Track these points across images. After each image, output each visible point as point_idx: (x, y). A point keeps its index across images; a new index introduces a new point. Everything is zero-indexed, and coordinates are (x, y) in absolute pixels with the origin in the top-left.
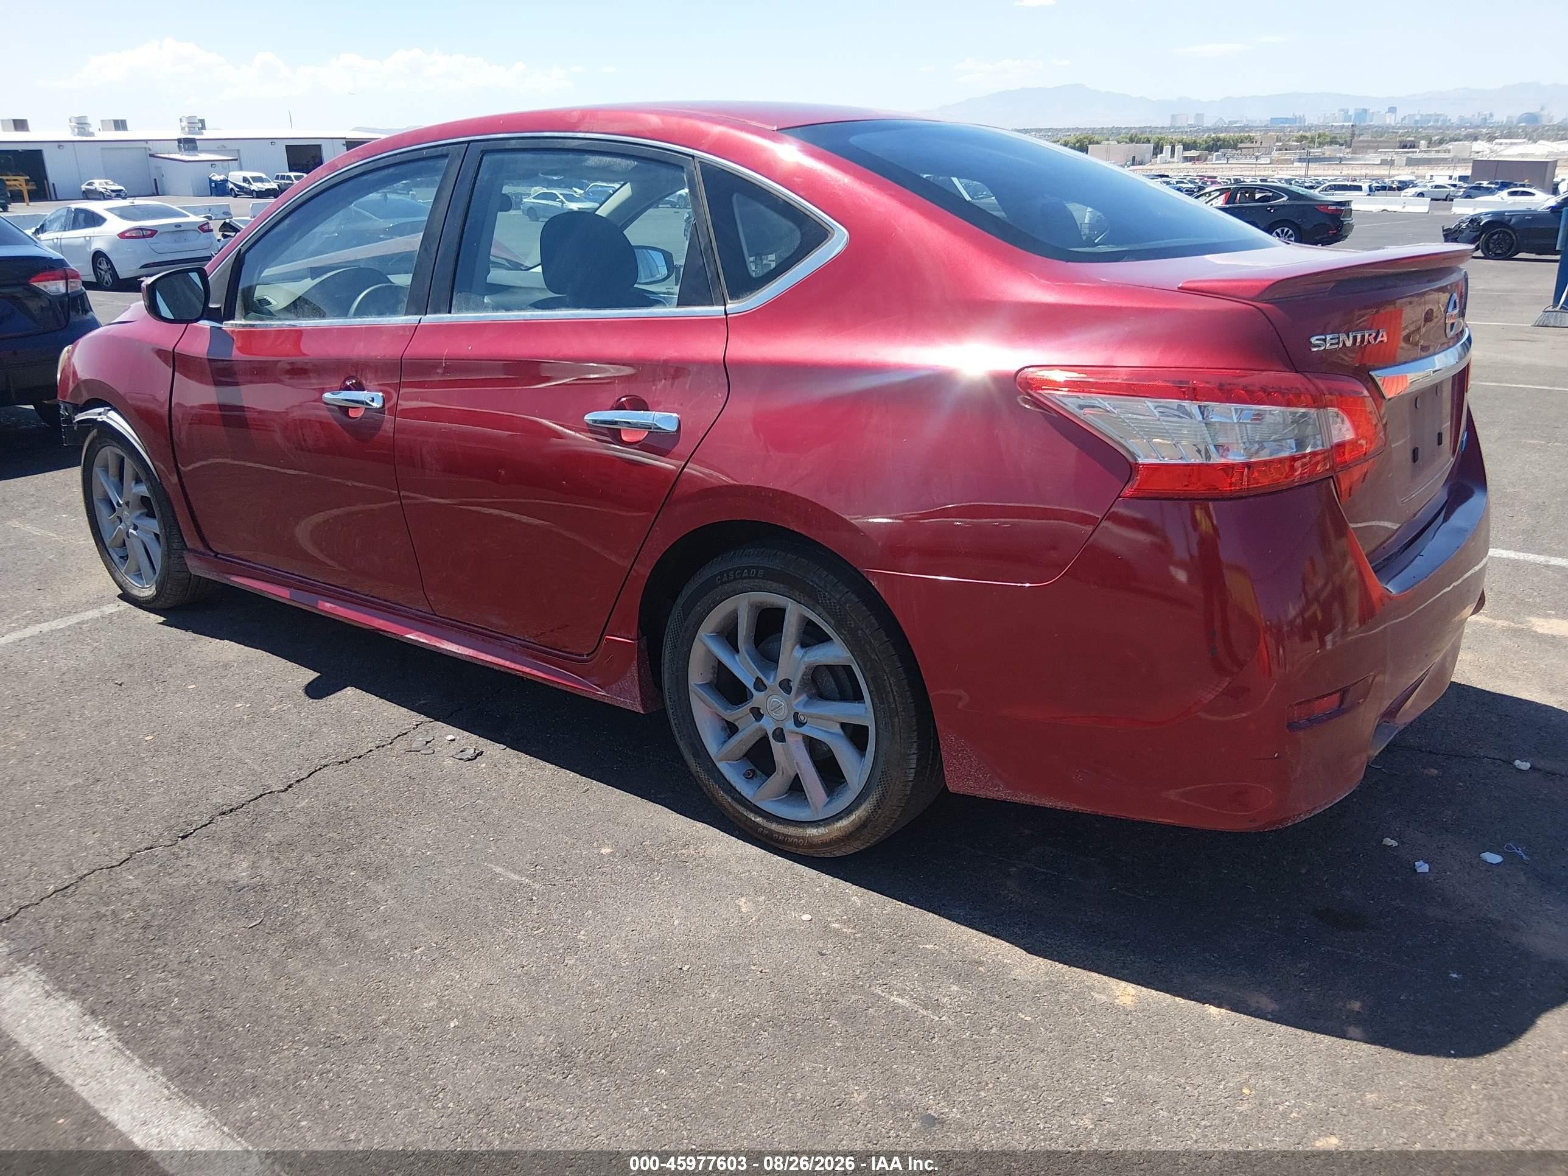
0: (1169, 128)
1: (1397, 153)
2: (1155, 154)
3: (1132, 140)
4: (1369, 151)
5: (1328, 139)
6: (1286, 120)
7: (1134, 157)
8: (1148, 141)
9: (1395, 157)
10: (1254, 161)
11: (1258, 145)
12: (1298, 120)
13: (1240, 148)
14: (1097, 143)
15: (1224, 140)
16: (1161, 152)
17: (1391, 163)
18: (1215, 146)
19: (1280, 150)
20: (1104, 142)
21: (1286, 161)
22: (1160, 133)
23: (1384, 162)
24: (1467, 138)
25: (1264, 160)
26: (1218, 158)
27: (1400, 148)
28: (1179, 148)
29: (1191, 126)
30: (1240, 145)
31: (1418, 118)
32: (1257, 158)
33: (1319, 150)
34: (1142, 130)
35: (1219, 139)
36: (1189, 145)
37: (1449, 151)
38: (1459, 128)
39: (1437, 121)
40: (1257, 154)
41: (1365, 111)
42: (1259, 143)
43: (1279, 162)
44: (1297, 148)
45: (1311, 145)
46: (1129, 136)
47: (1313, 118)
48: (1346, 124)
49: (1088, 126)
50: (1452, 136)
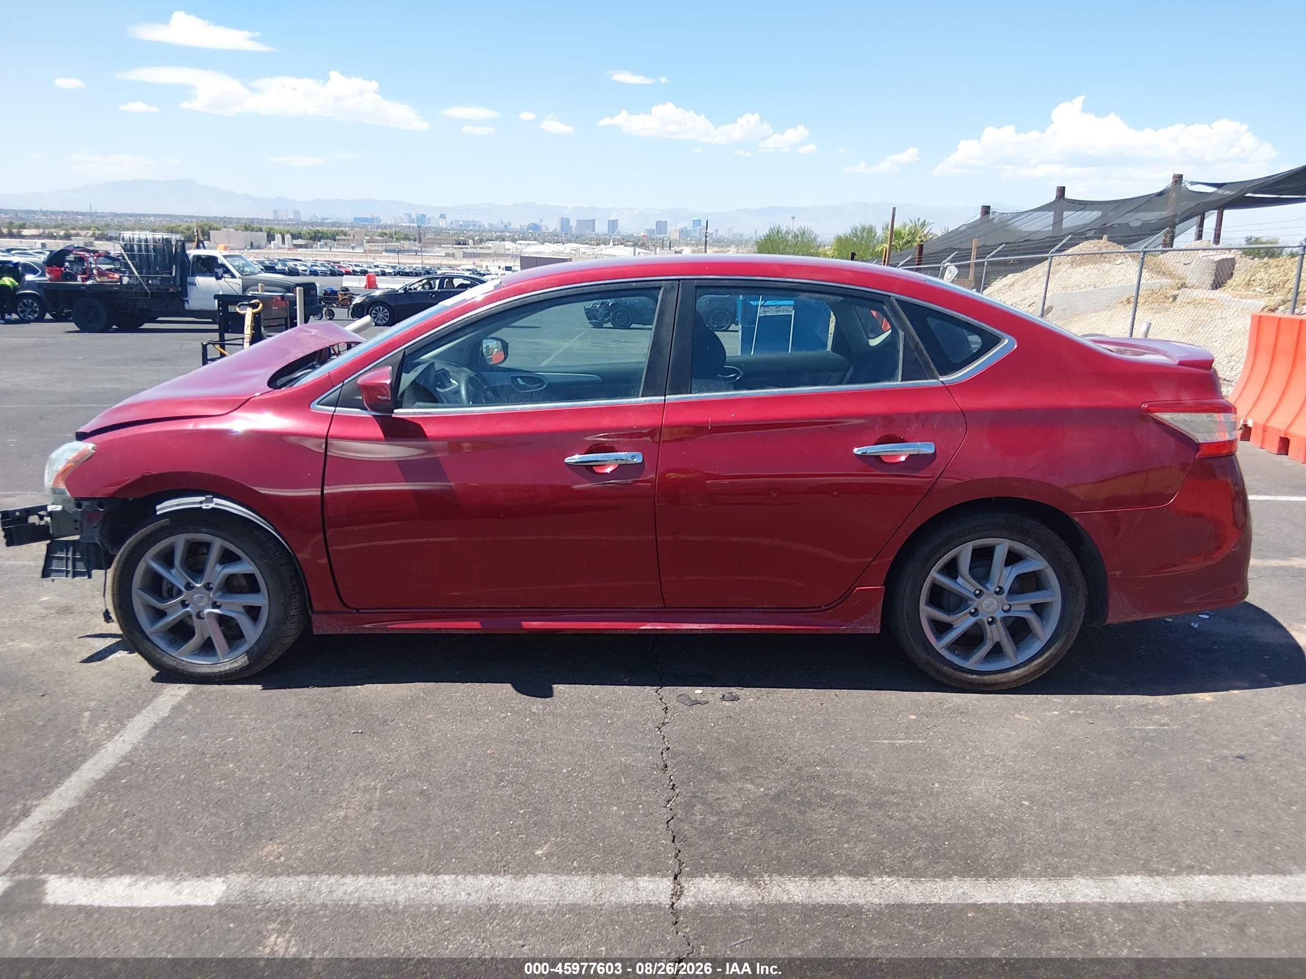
0: (274, 220)
1: (455, 248)
2: (269, 241)
3: (246, 229)
4: (435, 246)
5: (402, 236)
6: (366, 220)
7: (252, 243)
8: (261, 230)
9: (455, 251)
10: (351, 250)
11: (351, 238)
12: (375, 221)
13: (338, 240)
14: (217, 229)
15: (323, 233)
16: (274, 240)
17: (453, 255)
18: (316, 237)
19: (369, 242)
20: (223, 229)
21: (377, 251)
22: (267, 224)
23: (447, 255)
24: (497, 239)
25: (359, 250)
26: (322, 246)
27: (456, 244)
28: (288, 236)
29: (290, 220)
30: (337, 237)
31: (461, 223)
32: (353, 248)
33: (396, 244)
34: (251, 220)
35: (319, 232)
36: (295, 235)
37: (490, 248)
38: (490, 231)
39: (474, 225)
40: (352, 245)
41: (424, 216)
42: (352, 236)
43: (371, 251)
44: (382, 241)
45: (391, 239)
46: (243, 225)
47: (386, 219)
48: (412, 225)
49: (203, 215)
50: (487, 237)
